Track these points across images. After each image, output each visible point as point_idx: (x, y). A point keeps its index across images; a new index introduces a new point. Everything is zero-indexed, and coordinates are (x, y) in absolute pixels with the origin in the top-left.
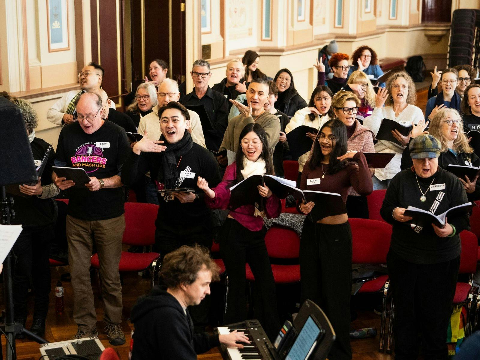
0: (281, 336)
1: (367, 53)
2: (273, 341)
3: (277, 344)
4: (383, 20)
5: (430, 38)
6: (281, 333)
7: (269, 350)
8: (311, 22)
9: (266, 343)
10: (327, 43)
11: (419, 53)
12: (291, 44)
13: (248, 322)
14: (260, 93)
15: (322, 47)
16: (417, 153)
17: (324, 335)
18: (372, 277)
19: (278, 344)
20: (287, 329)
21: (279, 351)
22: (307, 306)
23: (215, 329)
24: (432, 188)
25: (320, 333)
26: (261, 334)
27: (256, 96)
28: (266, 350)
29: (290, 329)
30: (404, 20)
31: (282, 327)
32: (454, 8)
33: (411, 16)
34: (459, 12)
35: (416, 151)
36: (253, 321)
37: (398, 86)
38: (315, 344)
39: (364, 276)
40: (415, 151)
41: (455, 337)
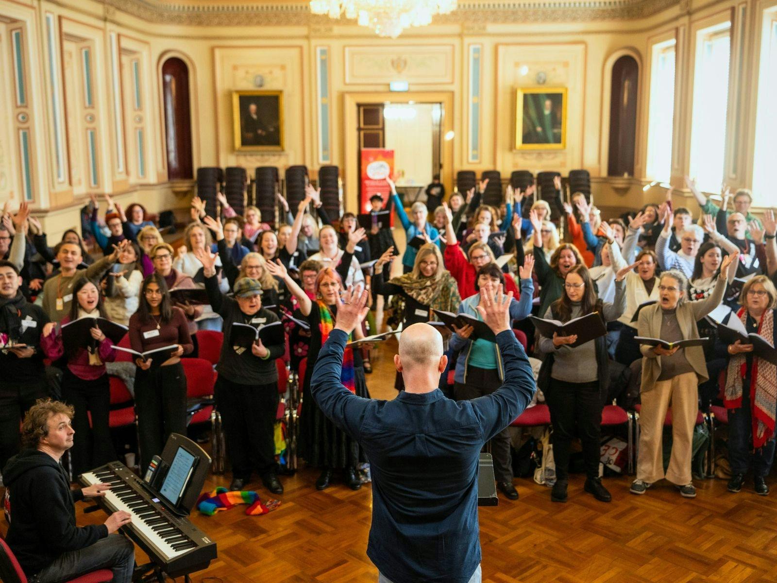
0: (151, 470)
1: (137, 209)
2: (143, 477)
3: (148, 478)
4: (133, 180)
5: (177, 194)
6: (150, 467)
7: (142, 485)
8: (70, 183)
9: (135, 480)
10: (87, 202)
11: (169, 207)
12: (54, 205)
13: (111, 464)
14: (73, 253)
15: (82, 206)
16: (244, 293)
17: (199, 461)
18: (199, 408)
19: (150, 478)
20: (156, 463)
21: (151, 484)
22: (174, 439)
23: (79, 476)
24: (254, 321)
25: (195, 460)
26: (127, 473)
27: (70, 255)
28: (138, 486)
29: (160, 463)
30: (152, 178)
31: (150, 462)
32: (196, 167)
33: (158, 175)
34: (202, 171)
35: (244, 291)
36: (115, 462)
37: (195, 235)
38: (192, 470)
39: (193, 409)
40: (242, 292)
41: (279, 449)
